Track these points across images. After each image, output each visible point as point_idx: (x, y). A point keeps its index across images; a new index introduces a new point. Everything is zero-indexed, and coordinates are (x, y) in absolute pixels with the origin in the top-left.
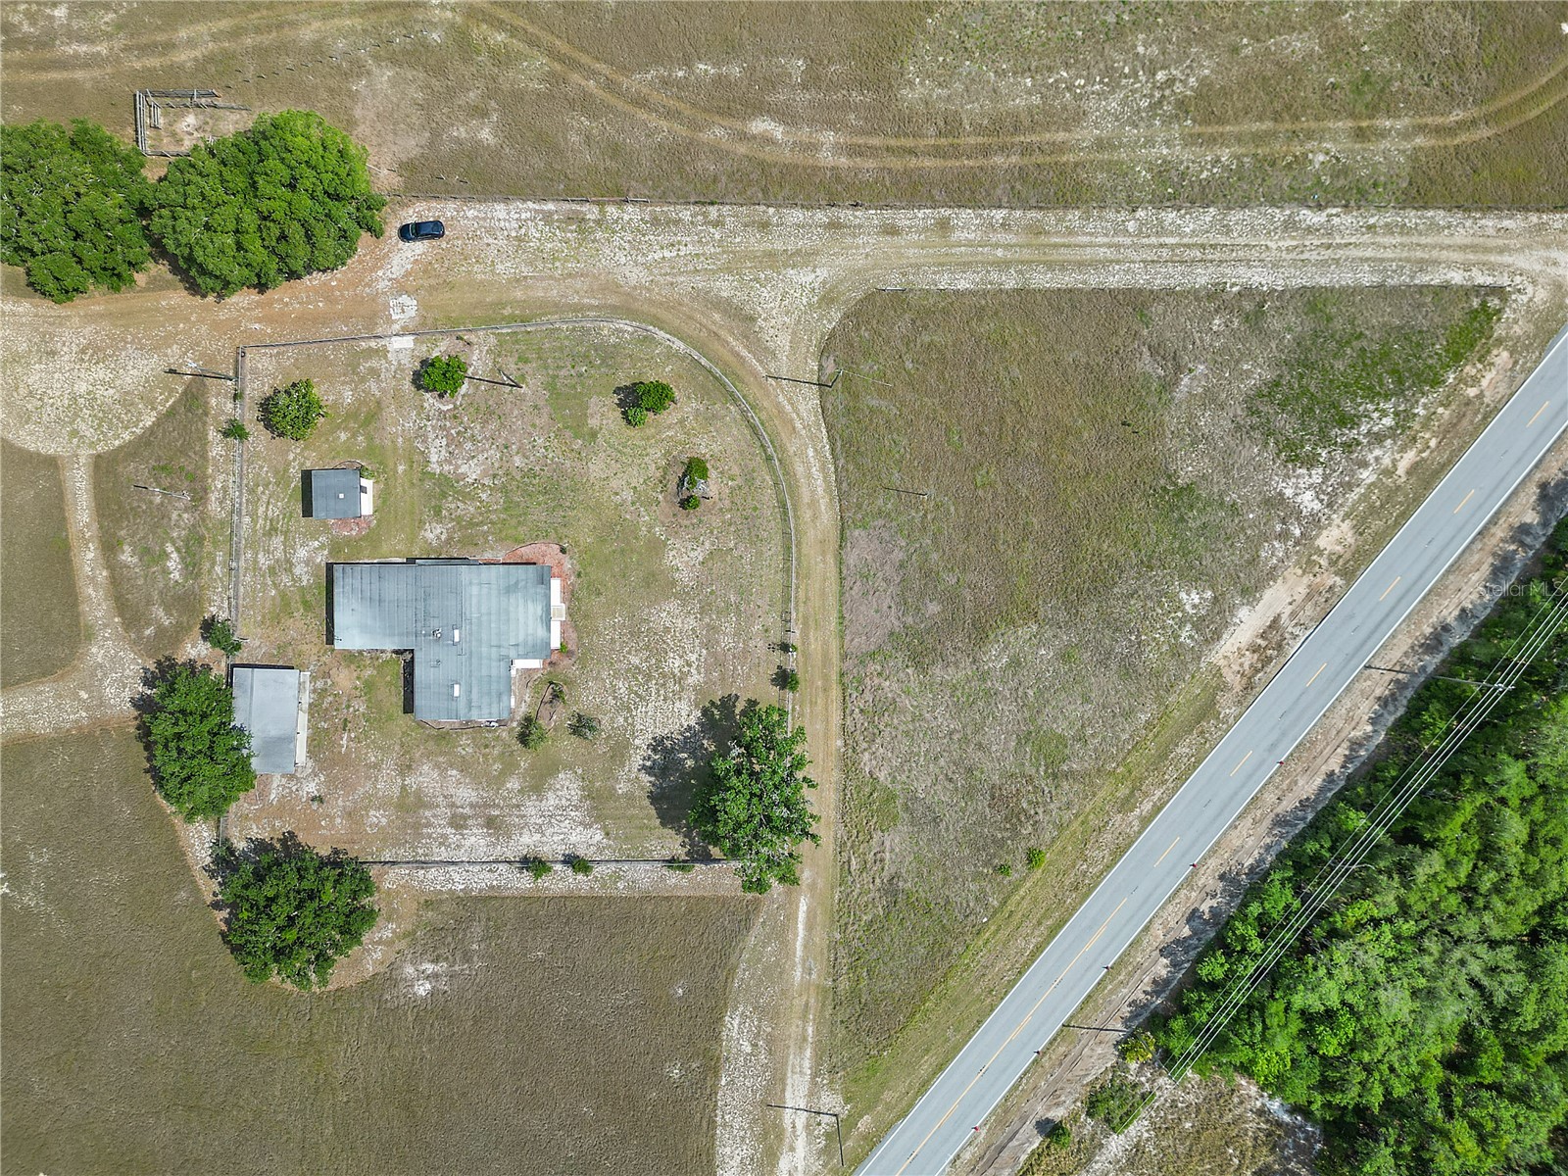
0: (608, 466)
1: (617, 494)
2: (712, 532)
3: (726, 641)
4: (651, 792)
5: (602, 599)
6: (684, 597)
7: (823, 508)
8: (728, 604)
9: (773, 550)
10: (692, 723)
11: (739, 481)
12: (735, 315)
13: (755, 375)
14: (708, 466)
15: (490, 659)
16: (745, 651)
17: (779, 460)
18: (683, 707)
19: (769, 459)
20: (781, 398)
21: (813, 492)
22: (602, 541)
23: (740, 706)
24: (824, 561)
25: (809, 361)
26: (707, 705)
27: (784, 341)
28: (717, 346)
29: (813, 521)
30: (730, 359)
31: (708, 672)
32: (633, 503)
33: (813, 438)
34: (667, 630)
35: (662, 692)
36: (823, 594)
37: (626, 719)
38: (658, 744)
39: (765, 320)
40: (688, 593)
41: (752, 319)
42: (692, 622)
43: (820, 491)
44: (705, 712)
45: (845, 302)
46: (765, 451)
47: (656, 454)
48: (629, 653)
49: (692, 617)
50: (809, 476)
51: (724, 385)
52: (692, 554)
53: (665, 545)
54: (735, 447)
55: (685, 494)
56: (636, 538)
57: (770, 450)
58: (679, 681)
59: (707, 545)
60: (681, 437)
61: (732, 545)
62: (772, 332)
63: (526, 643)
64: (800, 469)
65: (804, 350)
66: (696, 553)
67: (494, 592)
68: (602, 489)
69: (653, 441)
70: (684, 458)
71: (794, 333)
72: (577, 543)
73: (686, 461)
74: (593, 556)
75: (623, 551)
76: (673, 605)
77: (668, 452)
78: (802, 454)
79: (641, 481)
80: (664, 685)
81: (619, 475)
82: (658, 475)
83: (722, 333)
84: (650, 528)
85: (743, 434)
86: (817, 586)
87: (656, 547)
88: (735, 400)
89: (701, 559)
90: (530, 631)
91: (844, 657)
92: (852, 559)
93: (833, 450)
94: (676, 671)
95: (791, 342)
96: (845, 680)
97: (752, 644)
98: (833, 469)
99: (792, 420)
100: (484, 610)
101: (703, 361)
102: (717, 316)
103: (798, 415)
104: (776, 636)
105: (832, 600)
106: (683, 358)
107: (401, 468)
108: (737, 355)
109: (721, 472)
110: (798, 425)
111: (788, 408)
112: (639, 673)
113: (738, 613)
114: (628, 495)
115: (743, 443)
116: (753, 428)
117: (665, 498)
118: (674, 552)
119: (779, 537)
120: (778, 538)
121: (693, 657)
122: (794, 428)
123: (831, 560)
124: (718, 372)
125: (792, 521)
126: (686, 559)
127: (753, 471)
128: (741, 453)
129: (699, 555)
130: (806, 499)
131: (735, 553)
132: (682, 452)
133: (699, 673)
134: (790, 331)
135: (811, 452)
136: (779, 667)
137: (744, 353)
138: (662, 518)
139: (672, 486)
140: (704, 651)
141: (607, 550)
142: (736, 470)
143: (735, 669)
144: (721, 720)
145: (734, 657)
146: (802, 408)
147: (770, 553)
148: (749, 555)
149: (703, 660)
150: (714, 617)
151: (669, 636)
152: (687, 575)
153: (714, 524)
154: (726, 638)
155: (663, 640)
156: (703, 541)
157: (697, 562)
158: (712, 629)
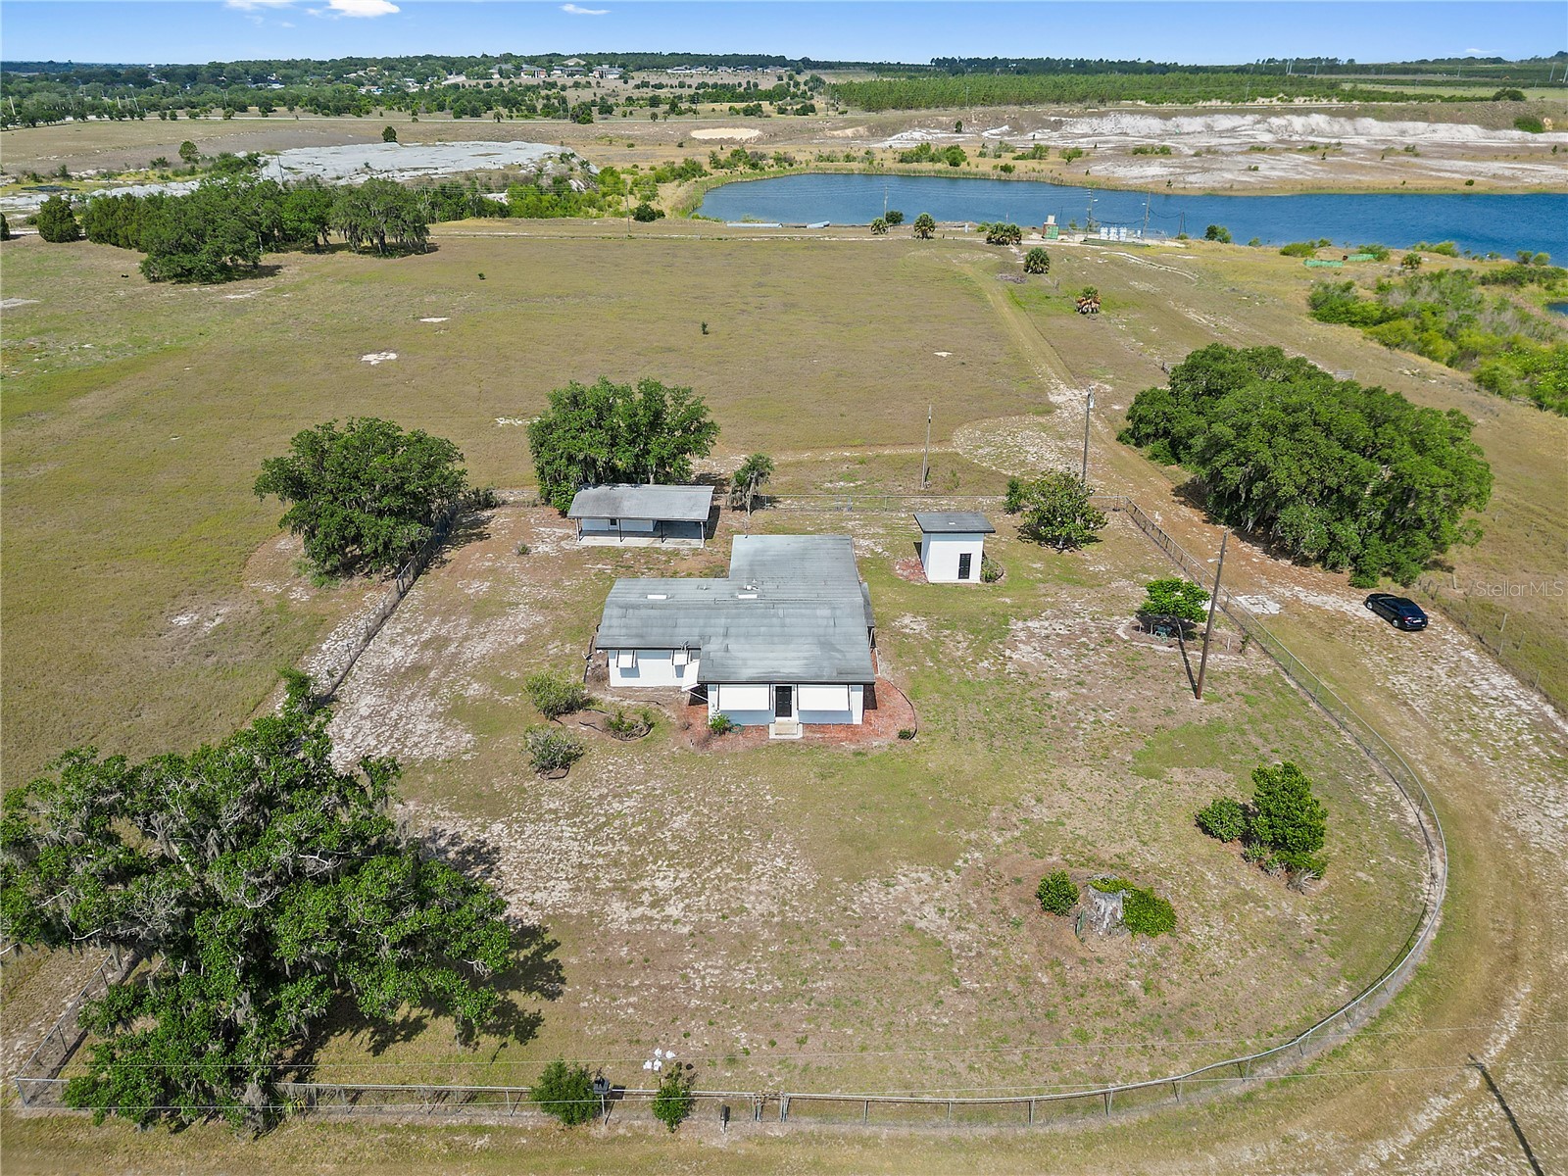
0: (1095, 791)
1: (1039, 800)
2: (992, 945)
3: (706, 972)
5: (814, 781)
6: (823, 895)
8: (806, 976)
10: (511, 911)
11: (1148, 1002)
13: (1466, 1039)
14: (1165, 938)
16: (678, 1012)
17: (1249, 1096)
18: (558, 893)
19: (1242, 1069)
20: (1441, 1102)
22: (934, 781)
23: (525, 1002)
26: (548, 938)
28: (1486, 961)
30: (1472, 988)
31: (630, 939)
32: (1026, 821)
34: (744, 868)
35: (600, 861)
37: (553, 812)
38: (480, 855)
40: (832, 901)
42: (762, 908)
44: (531, 934)
46: (1259, 1060)
48: (697, 814)
49: (775, 909)
52: (929, 910)
53: (944, 867)
54: (1237, 994)
56: (950, 825)
58: (621, 889)
59: (959, 937)
60: (1213, 895)
61: (969, 984)
66: (933, 917)
67: (821, 631)
68: (1044, 783)
69: (1180, 852)
70: (1166, 897)
73: (1160, 898)
74: (899, 770)
75: (917, 807)
76: (802, 876)
77: (1166, 874)
79: (1081, 833)
80: (616, 864)
81: (1081, 803)
82: (1105, 856)
84: (978, 844)
85: (1283, 1009)
89: (921, 925)
90: (750, 663)
94: (645, 883)
97: (697, 1026)
100: (787, 620)
101: (1428, 934)
104: (711, 1086)
108: (1493, 1001)
109: (1155, 962)
111: (1423, 1121)
112: (650, 828)
113: (779, 996)
114: (1042, 814)
115: (1256, 1009)
117: (1055, 864)
118: (928, 880)
119: (1016, 1092)
121: (674, 910)
126: (917, 900)
127: (1191, 1034)
128: (1229, 1007)
129: (929, 920)
131: (947, 992)
132: (1177, 893)
133: (632, 922)
137: (1512, 1016)
138: (1007, 861)
140: (686, 930)
141: (917, 786)
142: (1175, 995)
143: (630, 990)
145: (663, 989)
147: (961, 1068)
148: (946, 1021)
149: (664, 927)
150: (773, 949)
151: (729, 871)
152: (876, 900)
153: (1014, 950)
154: (717, 972)
155: (720, 861)
156: (966, 929)
157: (912, 918)
158: (743, 946)
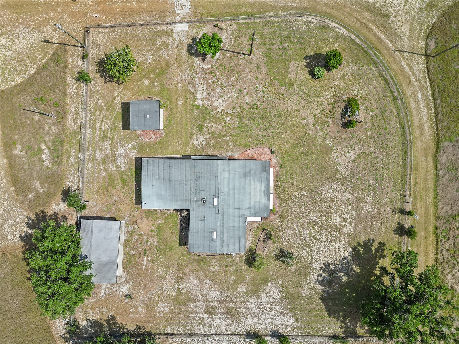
0: (299, 102)
1: (304, 119)
2: (360, 142)
3: (367, 207)
4: (322, 295)
5: (294, 181)
6: (343, 181)
7: (426, 129)
8: (369, 185)
9: (396, 154)
10: (347, 255)
11: (377, 112)
12: (377, 14)
13: (388, 49)
14: (359, 103)
15: (234, 216)
16: (379, 213)
17: (402, 100)
18: (341, 245)
19: (395, 99)
20: (403, 63)
21: (421, 119)
22: (295, 147)
23: (375, 246)
24: (426, 161)
25: (420, 41)
26: (356, 244)
27: (406, 29)
28: (366, 32)
29: (420, 136)
30: (373, 39)
31: (356, 225)
32: (314, 125)
33: (421, 87)
34: (332, 200)
35: (329, 236)
36: (426, 180)
37: (308, 252)
38: (326, 267)
39: (395, 16)
40: (345, 178)
41: (387, 16)
42: (347, 196)
43: (425, 119)
44: (354, 249)
45: (442, 7)
46: (393, 94)
47: (328, 95)
48: (310, 213)
49: (347, 192)
50: (419, 110)
51: (369, 55)
52: (348, 155)
53: (332, 150)
54: (375, 92)
55: (347, 119)
56: (315, 145)
57: (396, 94)
58: (339, 230)
59: (357, 150)
60: (343, 85)
61: (371, 150)
62: (399, 24)
63: (255, 206)
64: (413, 106)
65: (417, 35)
66: (350, 155)
67: (237, 176)
68: (296, 116)
69: (326, 88)
70: (345, 98)
71: (412, 25)
72: (280, 148)
73: (346, 100)
74: (289, 156)
75: (307, 153)
76: (336, 185)
77: (335, 94)
78: (415, 97)
79: (319, 111)
80: (330, 232)
81: (306, 108)
82: (329, 108)
83: (370, 24)
84: (323, 139)
85: (380, 84)
86: (422, 175)
87: (327, 151)
88: (375, 64)
89: (353, 158)
90: (258, 200)
91: (437, 218)
92: (443, 159)
93: (433, 94)
94: (337, 224)
95: (410, 30)
96: (438, 232)
97: (382, 209)
98: (433, 106)
99: (409, 77)
100: (231, 187)
101: (358, 40)
102: (366, 14)
103: (413, 73)
104: (397, 205)
105: (431, 184)
106: (346, 38)
107: (180, 102)
108: (378, 37)
109: (366, 107)
110: (413, 79)
111: (407, 69)
112: (316, 225)
113: (375, 191)
114: (311, 120)
115: (379, 90)
116: (386, 80)
117: (333, 121)
118: (337, 154)
119: (400, 146)
120: (399, 147)
121: (348, 216)
122: (410, 81)
123: (430, 159)
124: (365, 46)
125: (408, 135)
126: (344, 158)
127: (385, 106)
128: (379, 95)
129: (352, 156)
130: (416, 122)
131: (374, 155)
132: (343, 94)
133: (351, 226)
134: (409, 23)
135: (420, 96)
136: (399, 223)
137: (382, 36)
138: (330, 133)
139: (338, 115)
140: (354, 213)
141: (298, 152)
142: (375, 106)
143: (372, 224)
144: (363, 254)
145: (372, 217)
146: (415, 69)
147: (394, 155)
148: (382, 156)
149: (353, 218)
150: (360, 193)
151: (334, 204)
152: (344, 168)
153: (361, 138)
154: (367, 205)
155: (330, 206)
156: (355, 148)
157: (351, 160)
158: (359, 200)
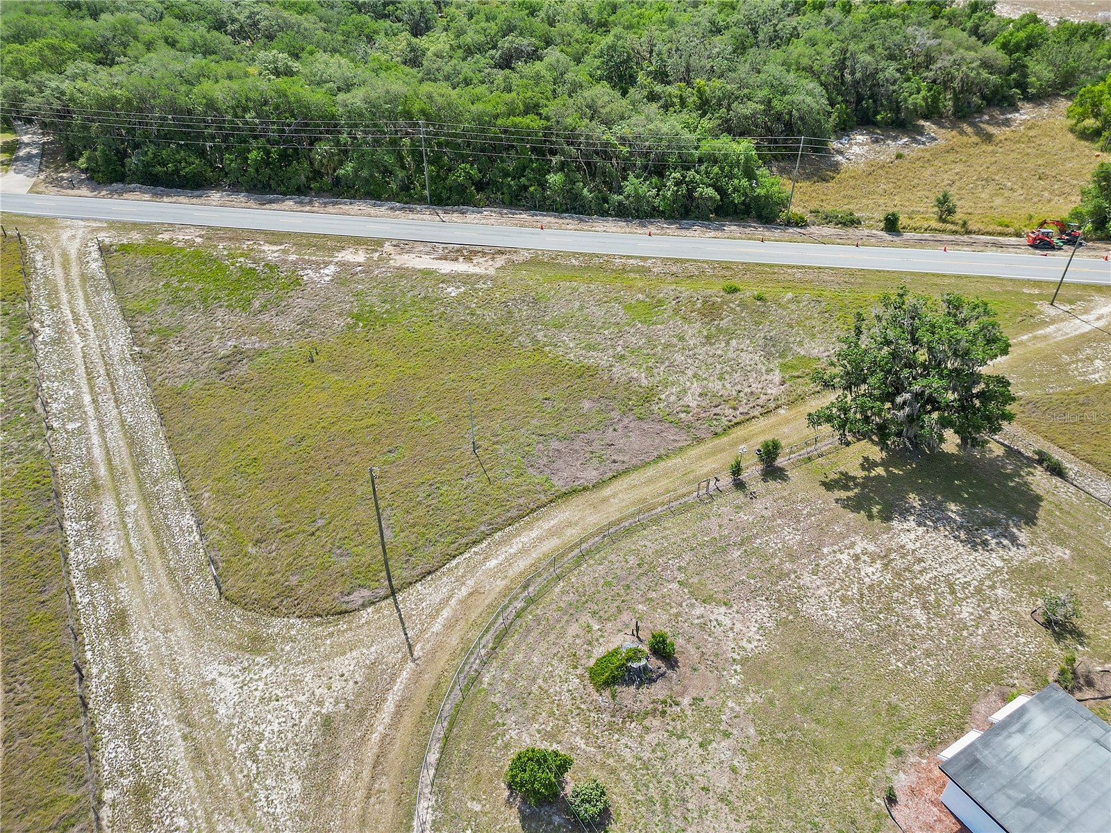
0: (703, 811)
1: (734, 770)
2: (678, 615)
3: (792, 537)
5: (894, 699)
6: (791, 602)
7: (552, 523)
8: (748, 554)
9: (647, 542)
10: (913, 524)
11: (586, 618)
12: (330, 750)
13: (417, 677)
14: (592, 662)
16: (782, 515)
17: (525, 587)
18: (906, 540)
19: (531, 601)
20: (437, 627)
21: (541, 539)
22: (818, 748)
23: (843, 494)
24: (614, 495)
25: (363, 620)
26: (877, 520)
27: (346, 664)
28: (395, 751)
29: (576, 524)
30: (408, 720)
31: (843, 536)
32: (727, 735)
33: (472, 570)
34: (845, 600)
35: (917, 568)
36: (650, 481)
37: (993, 587)
38: (975, 543)
39: (320, 703)
40: (778, 600)
41: (327, 723)
42: (806, 579)
43: (534, 533)
44: (887, 518)
45: (254, 622)
46: (524, 609)
47: (627, 746)
48: (918, 626)
49: (801, 582)
50: (524, 551)
51: (458, 709)
52: (727, 622)
53: (745, 660)
54: (543, 646)
55: (654, 663)
56: (771, 702)
57: (519, 605)
58: (884, 558)
59: (699, 611)
60: (575, 724)
61: (675, 586)
62: (337, 685)
63: (1080, 732)
64: (522, 564)
65: (349, 634)
66: (721, 618)
68: (744, 797)
69: (611, 761)
70: (604, 699)
71: (327, 657)
72: (861, 785)
73: (607, 693)
74: (852, 748)
75: (806, 710)
76: (810, 608)
77: (611, 727)
78: (501, 570)
79: (684, 742)
80: (908, 570)
81: (702, 782)
82: (656, 723)
83: (370, 752)
84: (738, 693)
85: (517, 646)
86: (646, 490)
87: (756, 669)
88: (475, 680)
89: (723, 609)
90: (1056, 736)
91: (699, 440)
92: (591, 475)
93: (475, 543)
94: (878, 566)
95: (344, 653)
96: (719, 430)
97: (767, 514)
98: (500, 533)
99: (461, 602)
101: (433, 757)
102: (343, 777)
103: (450, 597)
104: (736, 498)
105: (650, 472)
106: (441, 791)
108: (398, 714)
109: (590, 644)
110: (464, 591)
111: (446, 613)
112: (927, 602)
113: (748, 540)
114: (722, 749)
115: (530, 640)
116: (500, 639)
117: (682, 695)
118: (744, 643)
119: (622, 544)
120: (626, 544)
121: (844, 557)
122: (471, 594)
123: (607, 492)
124: (439, 730)
125: (591, 542)
126: (738, 626)
127: (559, 609)
128: (544, 634)
129: (720, 614)
130: (554, 542)
131: (681, 577)
132: (599, 710)
133: (854, 543)
134: (325, 664)
135: (492, 563)
136: (765, 481)
137: (389, 706)
138: (713, 684)
139: (658, 691)
140: (825, 550)
141: (824, 734)
142: (574, 629)
143: (810, 515)
145: (799, 521)
146: (437, 598)
147: (649, 544)
148: (670, 562)
149: (836, 548)
150: (777, 561)
151: (850, 593)
152: (758, 614)
153: (665, 617)
154: (787, 538)
155: (862, 598)
156: (698, 618)
157: (731, 611)
158: (792, 556)
